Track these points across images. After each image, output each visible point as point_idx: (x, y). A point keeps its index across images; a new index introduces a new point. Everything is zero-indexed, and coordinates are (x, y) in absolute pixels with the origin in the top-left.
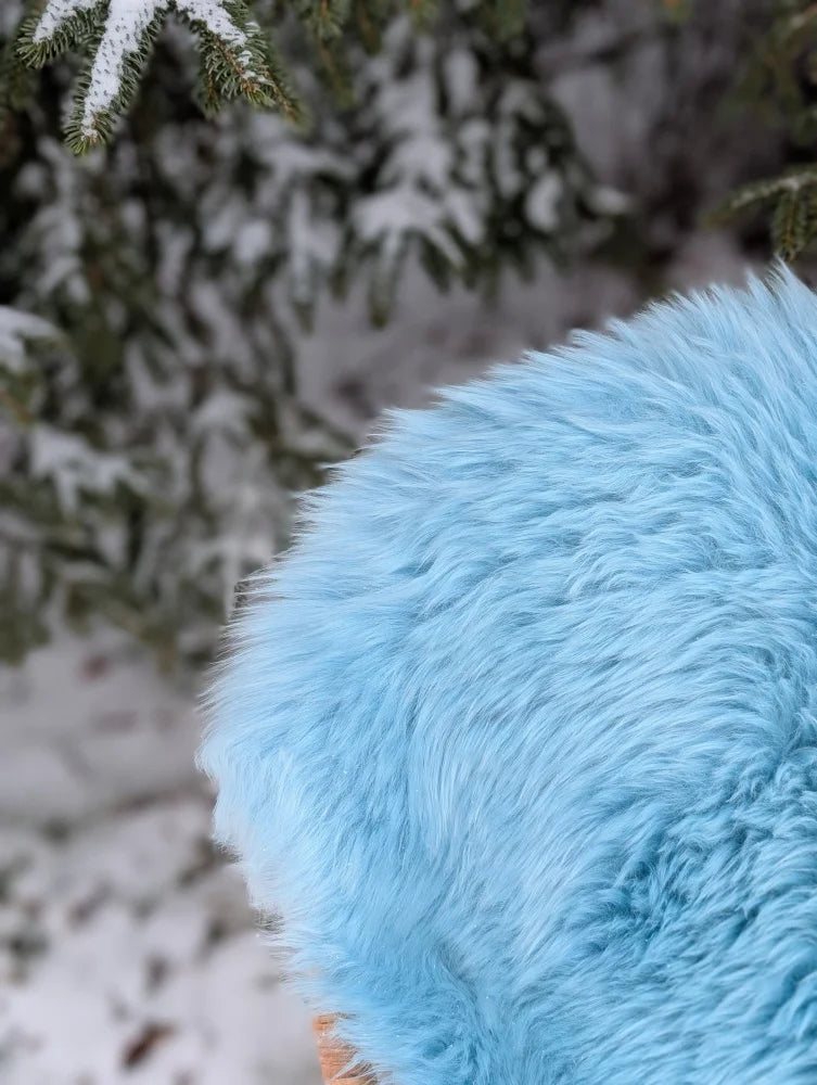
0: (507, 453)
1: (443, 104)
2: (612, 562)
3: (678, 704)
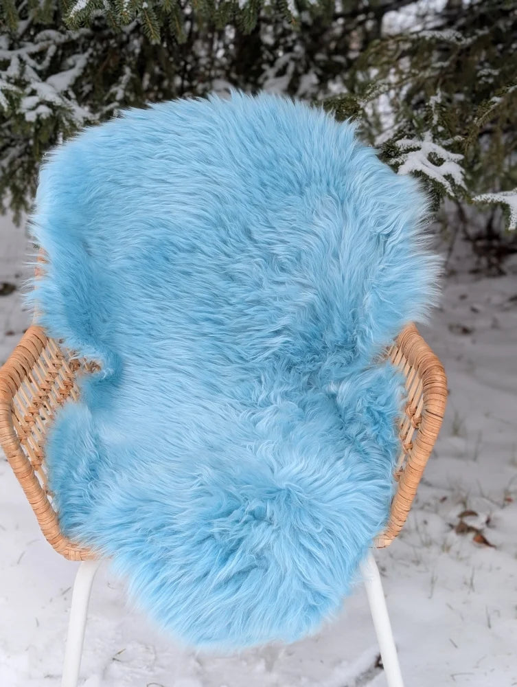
2: (171, 151)
3: (185, 204)
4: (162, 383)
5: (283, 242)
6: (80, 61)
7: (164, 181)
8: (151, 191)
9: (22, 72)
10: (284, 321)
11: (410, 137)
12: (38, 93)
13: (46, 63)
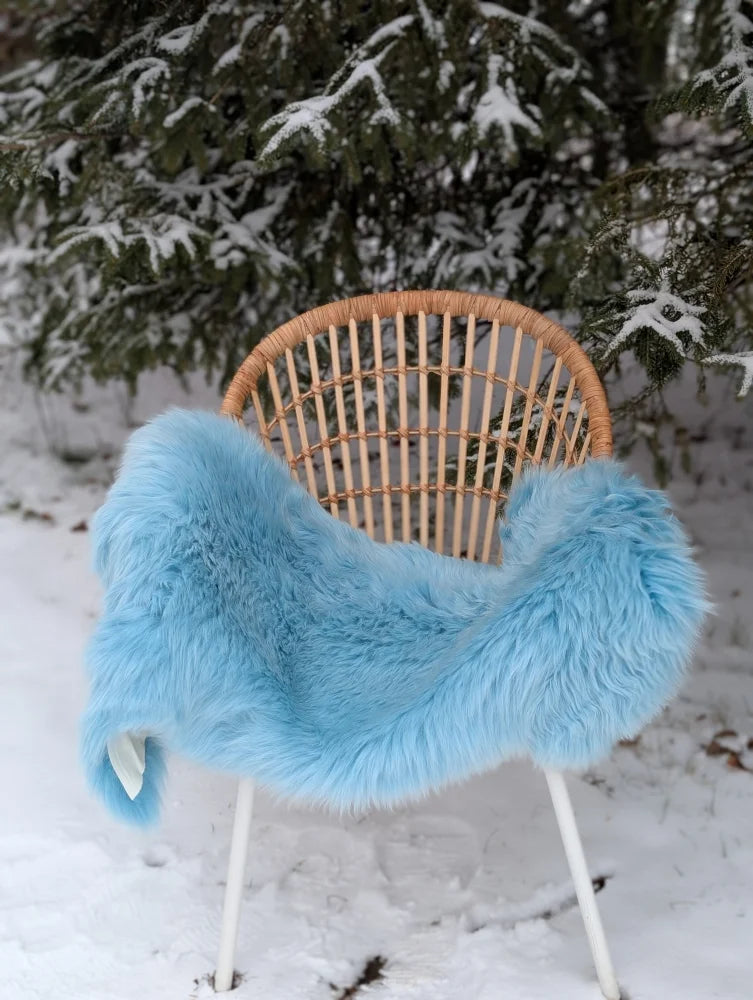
6: (279, 195)
9: (214, 210)
11: (646, 287)
12: (231, 236)
13: (241, 199)
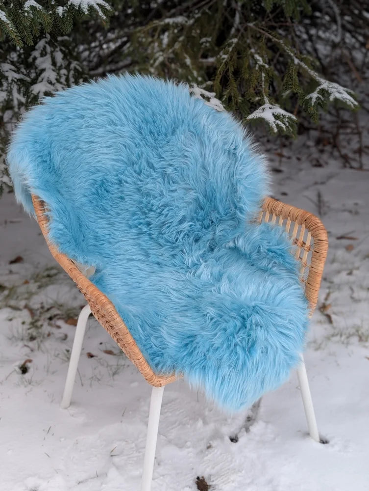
0: (69, 101)
1: (54, 63)
2: (91, 121)
3: (107, 154)
4: (129, 270)
5: (171, 165)
7: (92, 142)
8: (86, 149)
10: (182, 213)
